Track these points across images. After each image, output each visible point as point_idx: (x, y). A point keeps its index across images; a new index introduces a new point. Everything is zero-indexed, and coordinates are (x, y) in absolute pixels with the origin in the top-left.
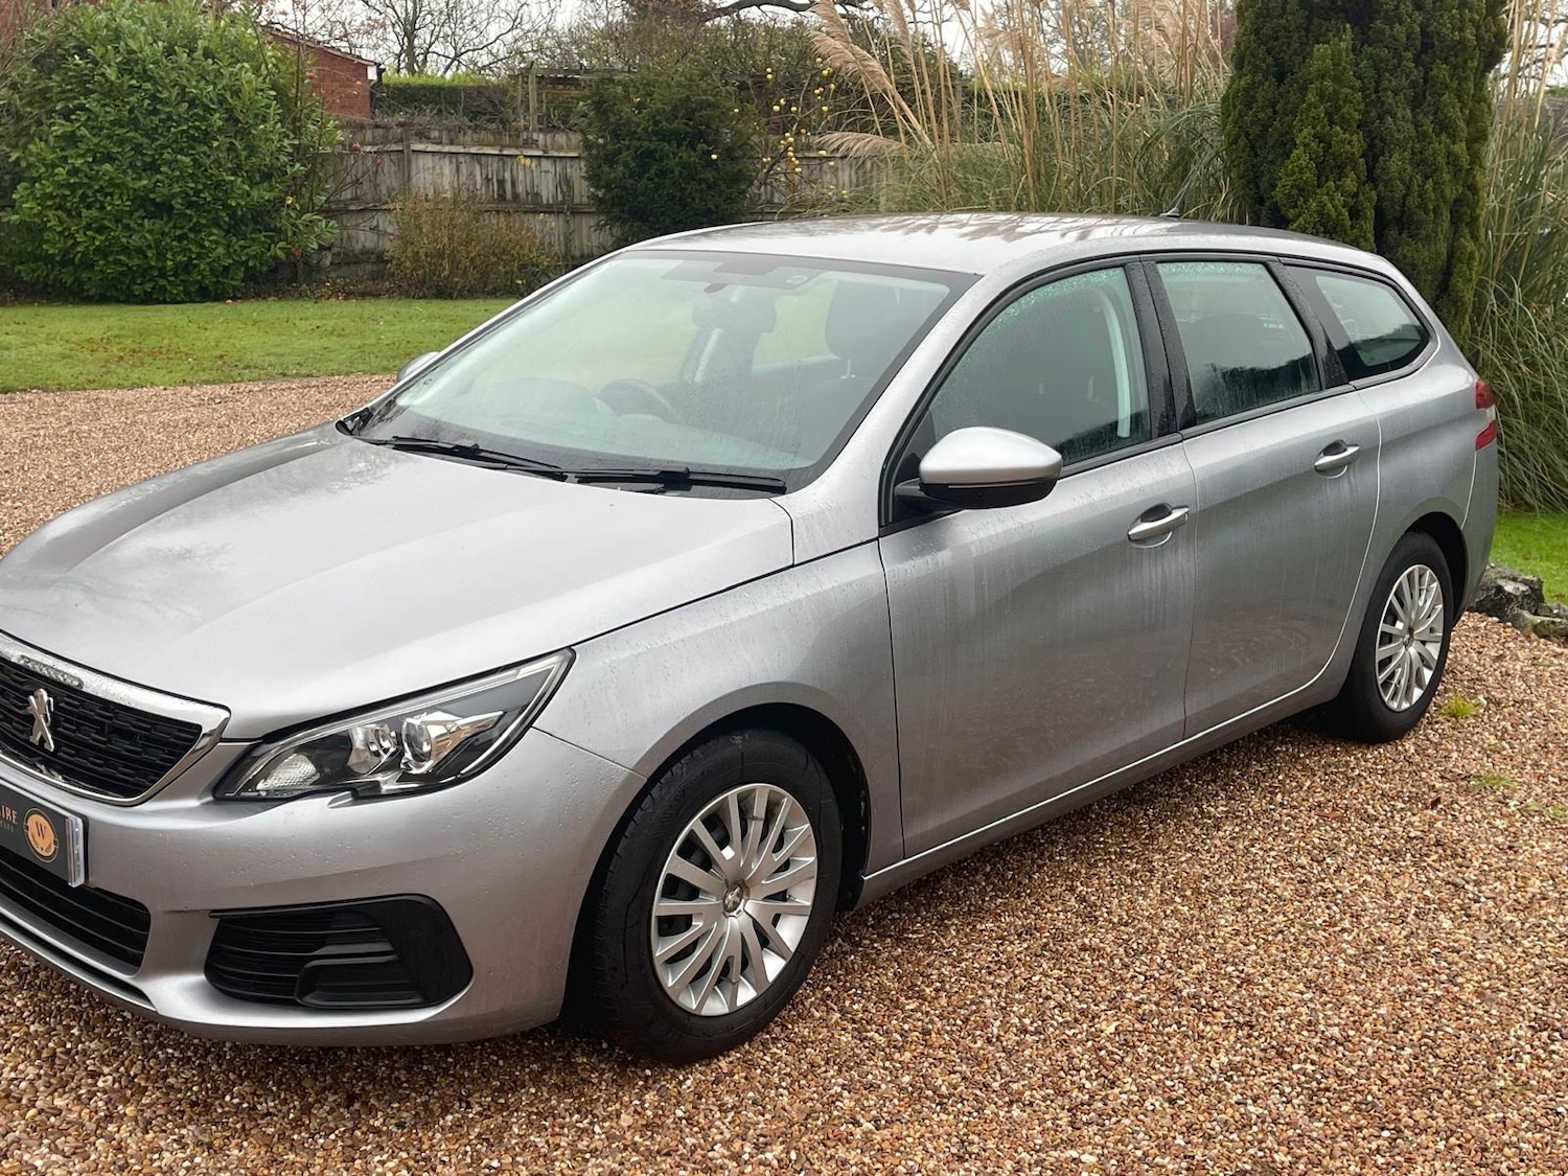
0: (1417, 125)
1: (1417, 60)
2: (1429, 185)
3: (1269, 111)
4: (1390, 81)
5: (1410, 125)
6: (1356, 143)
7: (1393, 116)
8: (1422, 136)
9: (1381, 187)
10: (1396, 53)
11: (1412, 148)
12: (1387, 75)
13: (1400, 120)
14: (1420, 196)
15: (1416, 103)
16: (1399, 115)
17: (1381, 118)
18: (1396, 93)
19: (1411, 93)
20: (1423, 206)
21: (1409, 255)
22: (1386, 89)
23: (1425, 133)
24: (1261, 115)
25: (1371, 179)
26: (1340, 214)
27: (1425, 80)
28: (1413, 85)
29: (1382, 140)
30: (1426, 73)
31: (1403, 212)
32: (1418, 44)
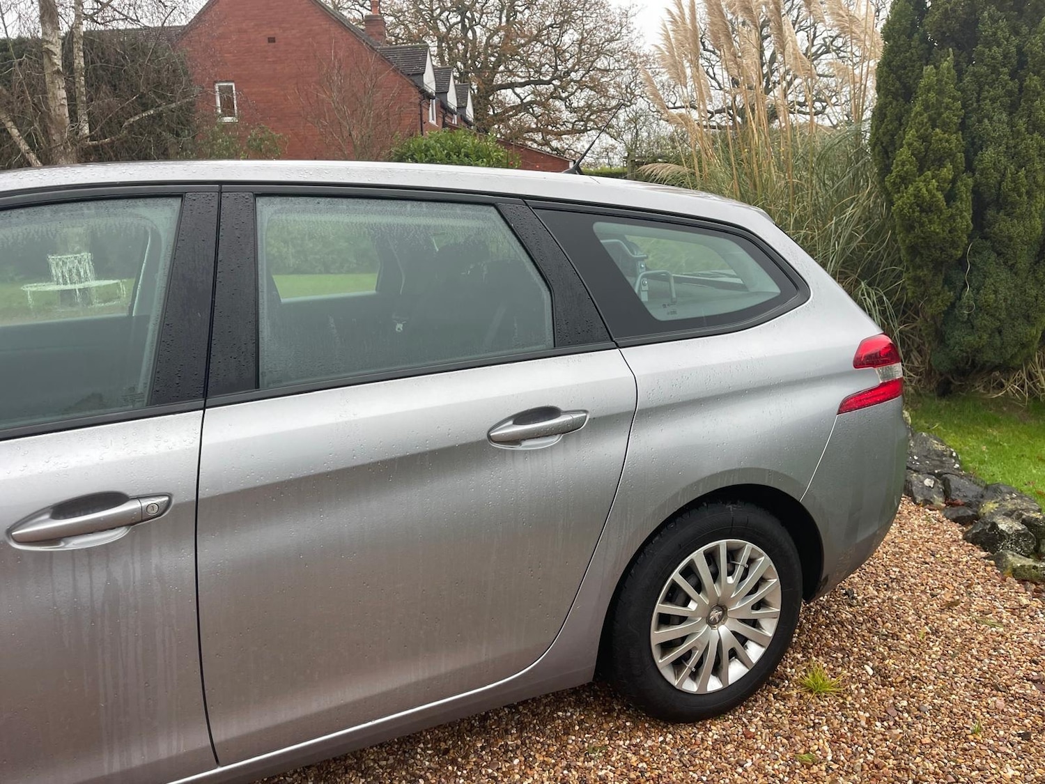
0: (1012, 125)
1: (1013, 75)
2: (1022, 172)
3: (896, 124)
4: (989, 92)
5: (1005, 126)
6: (955, 141)
7: (991, 119)
8: (1016, 134)
9: (977, 175)
10: (994, 70)
11: (1007, 143)
12: (987, 87)
13: (997, 123)
14: (1013, 181)
15: (1012, 109)
16: (995, 118)
17: (980, 121)
18: (993, 100)
19: (1007, 100)
20: (1016, 190)
21: (1004, 229)
22: (985, 98)
23: (1019, 132)
24: (890, 127)
25: (970, 168)
26: (933, 196)
27: (1020, 91)
28: (1010, 93)
29: (981, 138)
30: (1021, 85)
31: (999, 195)
32: (1014, 61)
